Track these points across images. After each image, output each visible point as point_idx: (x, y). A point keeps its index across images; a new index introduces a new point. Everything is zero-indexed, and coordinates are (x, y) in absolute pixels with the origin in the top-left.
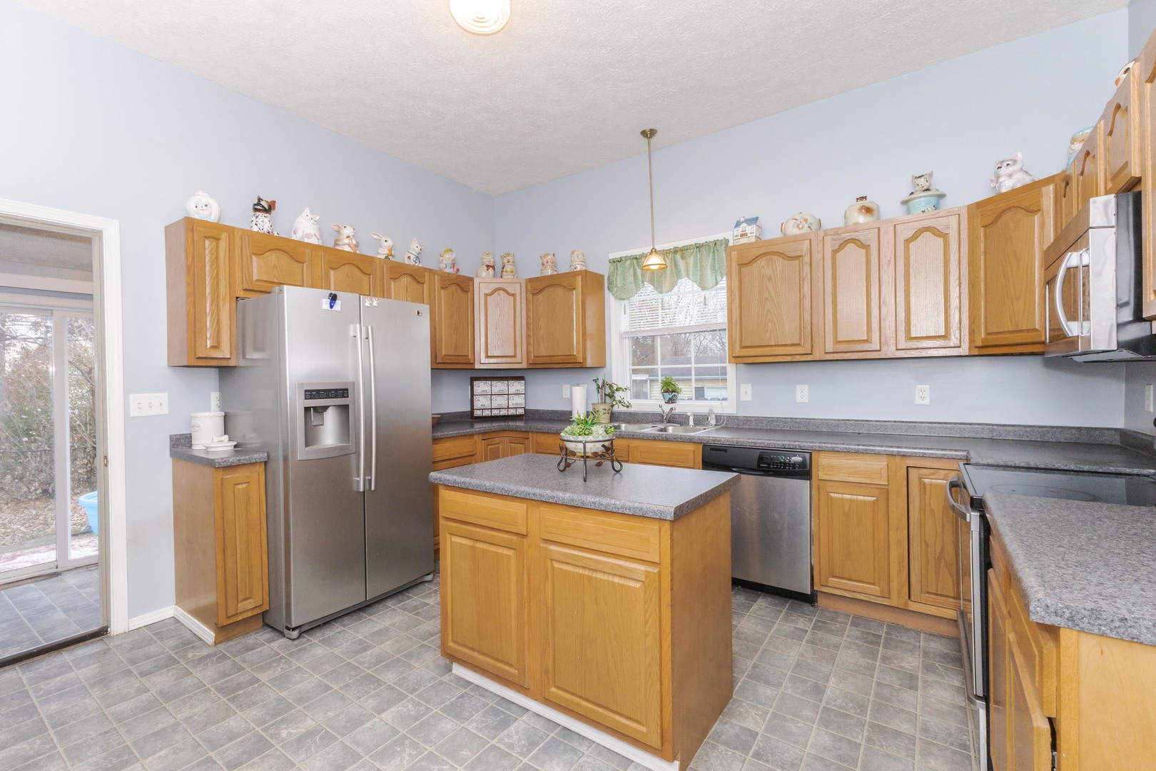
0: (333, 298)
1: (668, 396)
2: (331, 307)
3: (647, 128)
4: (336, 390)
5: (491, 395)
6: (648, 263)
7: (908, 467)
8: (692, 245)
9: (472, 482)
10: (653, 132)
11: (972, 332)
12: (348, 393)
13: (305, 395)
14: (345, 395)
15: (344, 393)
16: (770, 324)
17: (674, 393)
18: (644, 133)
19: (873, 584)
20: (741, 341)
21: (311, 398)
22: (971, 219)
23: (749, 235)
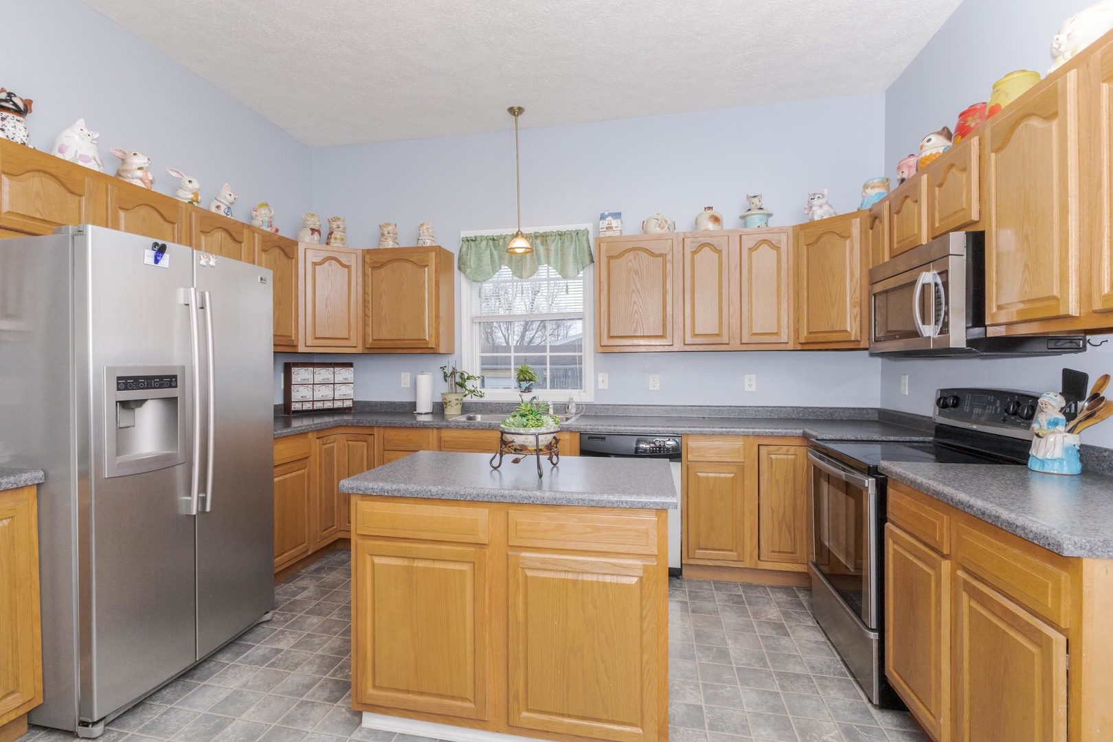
0: (160, 250)
1: (524, 385)
2: (157, 261)
3: (516, 106)
4: (161, 378)
5: (314, 384)
6: (514, 246)
7: (759, 445)
8: (553, 232)
9: (410, 488)
10: (521, 110)
11: (797, 332)
12: (176, 381)
13: (118, 384)
14: (173, 384)
15: (171, 382)
16: (636, 315)
17: (531, 382)
18: (511, 110)
19: (731, 551)
20: (609, 330)
21: (126, 389)
22: (796, 238)
23: (614, 229)
